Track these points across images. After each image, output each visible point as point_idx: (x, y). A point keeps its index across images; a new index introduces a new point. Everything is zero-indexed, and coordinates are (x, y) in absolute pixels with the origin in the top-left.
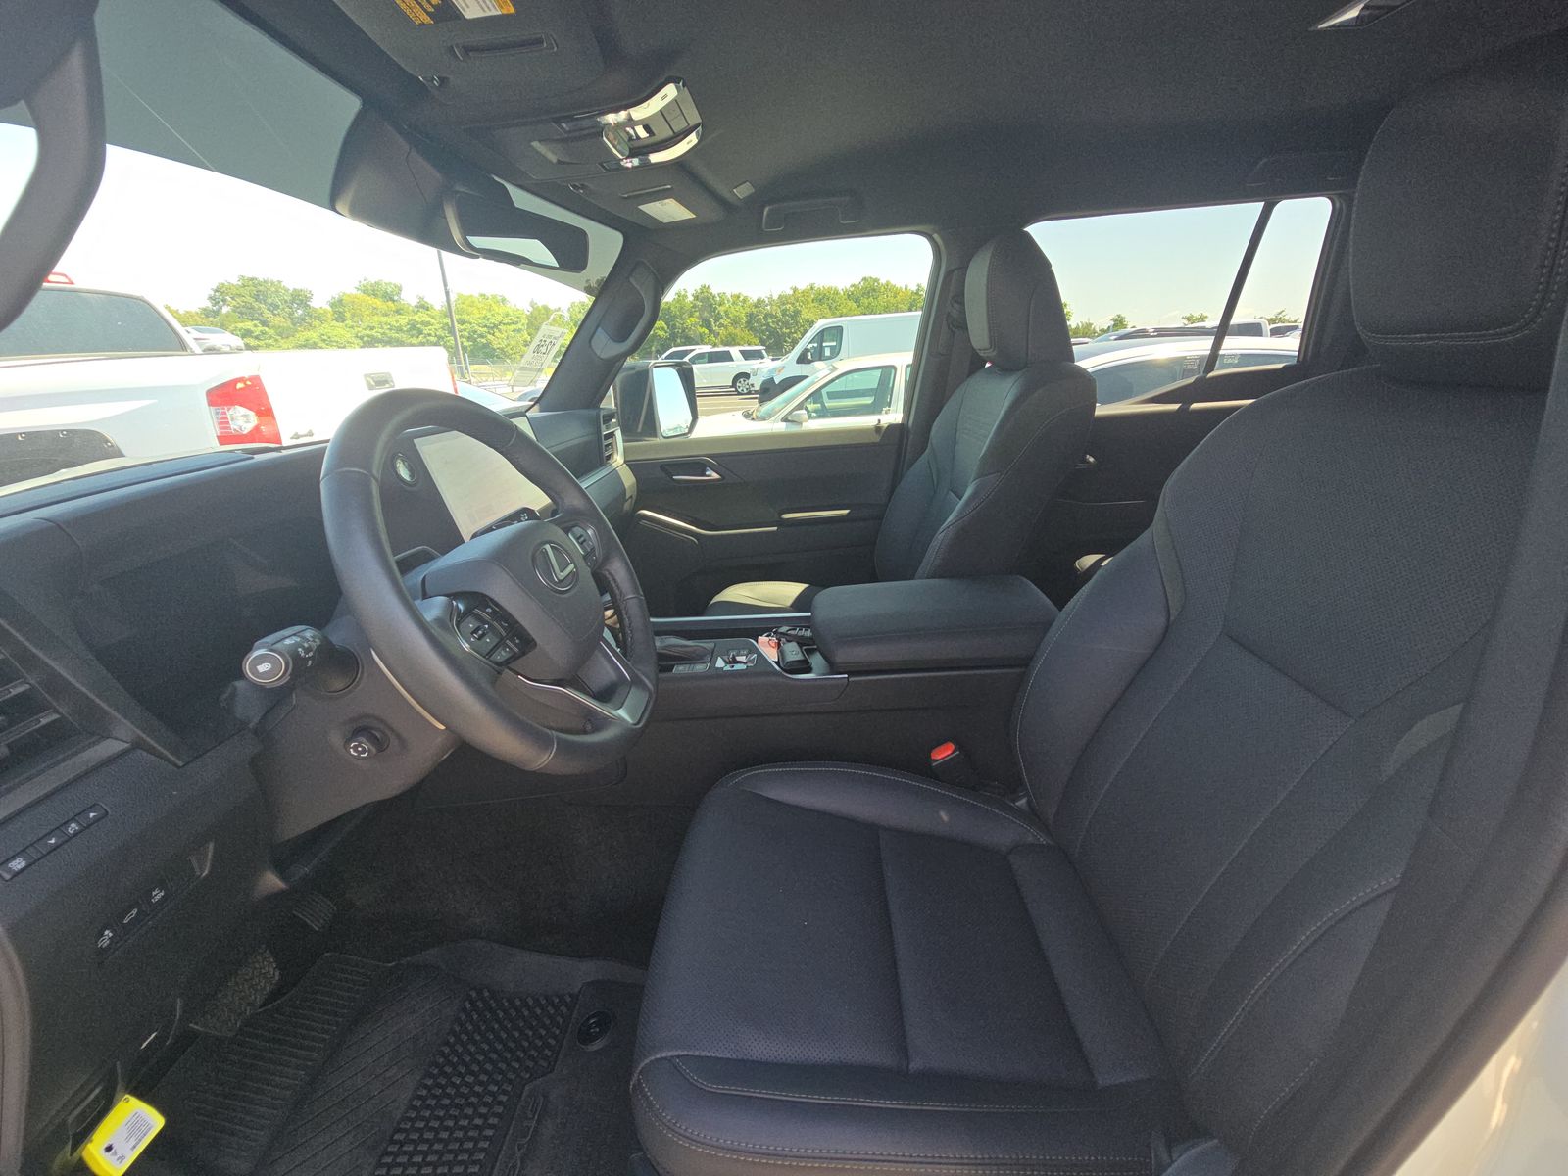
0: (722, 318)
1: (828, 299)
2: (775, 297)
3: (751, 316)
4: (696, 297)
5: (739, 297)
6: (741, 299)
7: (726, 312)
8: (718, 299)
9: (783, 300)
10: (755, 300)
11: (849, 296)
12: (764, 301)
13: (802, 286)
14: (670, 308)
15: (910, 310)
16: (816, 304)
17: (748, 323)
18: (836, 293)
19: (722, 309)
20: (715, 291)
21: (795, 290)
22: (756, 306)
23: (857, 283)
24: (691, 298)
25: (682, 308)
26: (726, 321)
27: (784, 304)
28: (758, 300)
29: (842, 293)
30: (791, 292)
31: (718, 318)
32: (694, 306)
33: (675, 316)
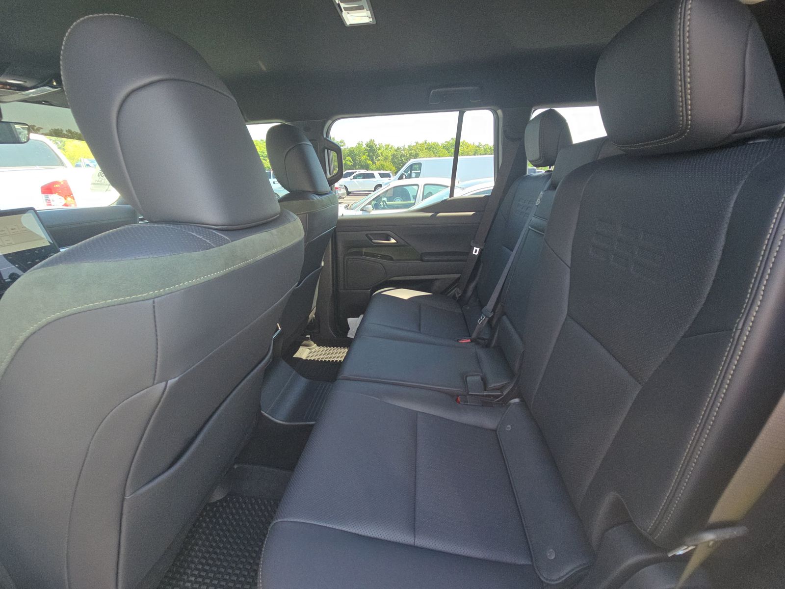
0: (379, 156)
1: (433, 148)
2: (407, 147)
3: (394, 156)
4: (367, 146)
5: (389, 146)
6: (390, 147)
7: (381, 153)
8: (378, 146)
9: (410, 148)
10: (396, 148)
11: (444, 147)
12: (400, 148)
13: (421, 141)
14: (353, 151)
15: (474, 155)
16: (427, 151)
17: (392, 159)
18: (438, 145)
19: (379, 152)
20: (377, 142)
21: (417, 143)
22: (396, 151)
23: (448, 141)
24: (365, 146)
25: (360, 151)
26: (381, 158)
27: (411, 150)
28: (398, 148)
29: (441, 145)
30: (415, 144)
31: (378, 156)
32: (366, 150)
33: (356, 155)
